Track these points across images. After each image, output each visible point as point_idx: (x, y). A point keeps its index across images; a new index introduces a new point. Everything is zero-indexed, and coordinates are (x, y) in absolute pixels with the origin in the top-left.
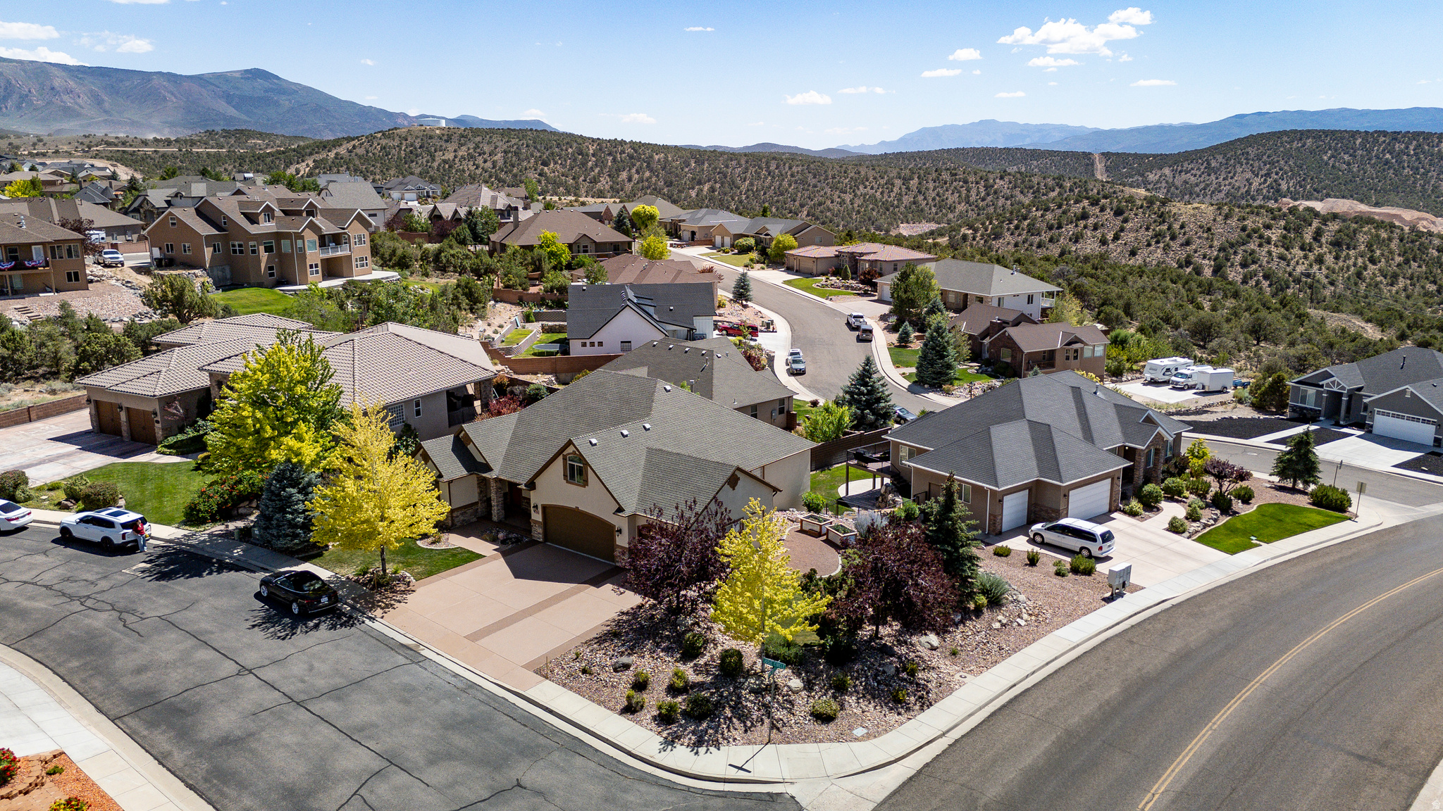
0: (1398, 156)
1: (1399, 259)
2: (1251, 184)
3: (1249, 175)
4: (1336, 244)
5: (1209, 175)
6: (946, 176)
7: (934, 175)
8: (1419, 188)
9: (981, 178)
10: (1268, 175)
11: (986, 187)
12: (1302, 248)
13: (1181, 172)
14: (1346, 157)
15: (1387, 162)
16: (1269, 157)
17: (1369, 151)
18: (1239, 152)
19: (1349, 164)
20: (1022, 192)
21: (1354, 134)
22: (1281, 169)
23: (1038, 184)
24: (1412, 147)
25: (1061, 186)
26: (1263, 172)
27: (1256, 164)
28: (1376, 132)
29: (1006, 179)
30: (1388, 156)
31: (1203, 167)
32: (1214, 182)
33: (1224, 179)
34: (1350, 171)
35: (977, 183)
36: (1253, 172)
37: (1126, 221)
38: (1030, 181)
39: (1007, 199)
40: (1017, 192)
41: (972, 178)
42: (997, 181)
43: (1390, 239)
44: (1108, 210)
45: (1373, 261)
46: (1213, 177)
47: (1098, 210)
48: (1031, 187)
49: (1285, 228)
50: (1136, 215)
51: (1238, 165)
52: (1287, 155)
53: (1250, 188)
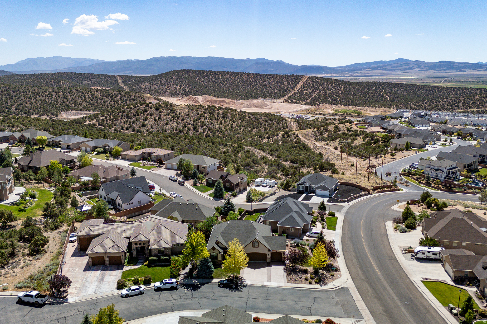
0: (217, 79)
1: (240, 121)
2: (176, 89)
3: (175, 86)
4: (223, 117)
5: (162, 86)
6: (73, 91)
7: (69, 91)
8: (225, 90)
9: (89, 92)
10: (181, 86)
11: (92, 95)
12: (215, 119)
13: (152, 84)
14: (202, 79)
15: (214, 81)
16: (180, 79)
17: (209, 77)
18: (170, 77)
19: (204, 82)
20: (106, 97)
21: (203, 71)
22: (185, 84)
23: (112, 94)
24: (220, 76)
25: (120, 94)
26: (179, 85)
27: (176, 82)
28: (209, 71)
29: (99, 91)
30: (214, 79)
31: (159, 83)
32: (165, 88)
33: (167, 87)
34: (204, 84)
35: (88, 94)
36: (176, 85)
37: (160, 112)
38: (108, 92)
39: (101, 100)
40: (104, 97)
41: (85, 92)
42: (95, 93)
43: (236, 115)
44: (153, 108)
45: (234, 122)
46: (164, 86)
47: (149, 108)
48: (110, 95)
49: (209, 113)
50: (163, 110)
51: (171, 82)
52: (185, 79)
53: (176, 91)
